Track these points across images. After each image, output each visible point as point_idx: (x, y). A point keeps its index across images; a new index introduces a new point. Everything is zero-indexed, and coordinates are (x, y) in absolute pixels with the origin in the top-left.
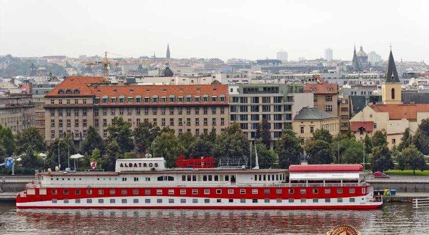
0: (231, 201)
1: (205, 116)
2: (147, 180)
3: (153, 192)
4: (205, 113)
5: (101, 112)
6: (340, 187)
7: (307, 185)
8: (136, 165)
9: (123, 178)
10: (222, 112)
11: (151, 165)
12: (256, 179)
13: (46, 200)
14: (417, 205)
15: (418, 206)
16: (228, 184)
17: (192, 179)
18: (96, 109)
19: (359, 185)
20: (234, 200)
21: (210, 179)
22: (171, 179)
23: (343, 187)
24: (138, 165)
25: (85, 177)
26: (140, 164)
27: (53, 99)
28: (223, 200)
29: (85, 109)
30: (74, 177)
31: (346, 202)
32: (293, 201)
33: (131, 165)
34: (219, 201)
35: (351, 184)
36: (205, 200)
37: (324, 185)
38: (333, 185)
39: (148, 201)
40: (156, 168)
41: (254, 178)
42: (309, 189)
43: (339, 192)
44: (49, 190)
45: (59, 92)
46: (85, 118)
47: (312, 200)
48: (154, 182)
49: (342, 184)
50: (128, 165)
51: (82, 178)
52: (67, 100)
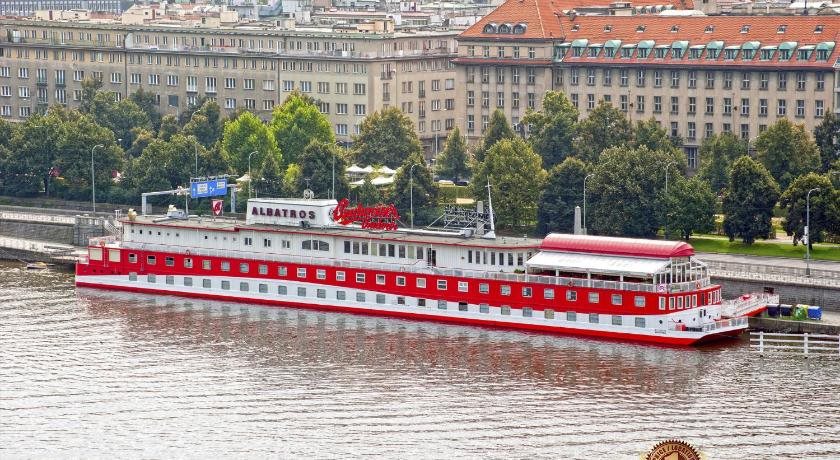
0: (422, 303)
1: (782, 95)
2: (284, 246)
3: (292, 272)
4: (782, 87)
5: (566, 78)
6: (618, 292)
7: (558, 280)
8: (278, 213)
9: (246, 239)
10: (820, 87)
11: (303, 214)
12: (470, 261)
13: (119, 274)
14: (806, 347)
15: (810, 351)
16: (421, 266)
17: (361, 251)
18: (556, 69)
19: (654, 291)
20: (428, 301)
21: (392, 254)
22: (325, 247)
23: (623, 293)
24: (282, 214)
25: (187, 232)
26: (285, 211)
27: (472, 44)
28: (408, 299)
29: (532, 69)
30: (177, 231)
31: (628, 325)
32: (530, 315)
33: (270, 212)
34: (401, 301)
35: (638, 287)
36: (378, 296)
37: (589, 283)
38: (605, 284)
39: (282, 290)
40: (311, 221)
41: (467, 258)
42: (560, 291)
43: (617, 301)
44: (125, 253)
45: (484, 31)
46: (531, 89)
47: (563, 315)
48: (296, 253)
49: (622, 285)
50: (265, 212)
51: (181, 233)
52: (500, 48)
